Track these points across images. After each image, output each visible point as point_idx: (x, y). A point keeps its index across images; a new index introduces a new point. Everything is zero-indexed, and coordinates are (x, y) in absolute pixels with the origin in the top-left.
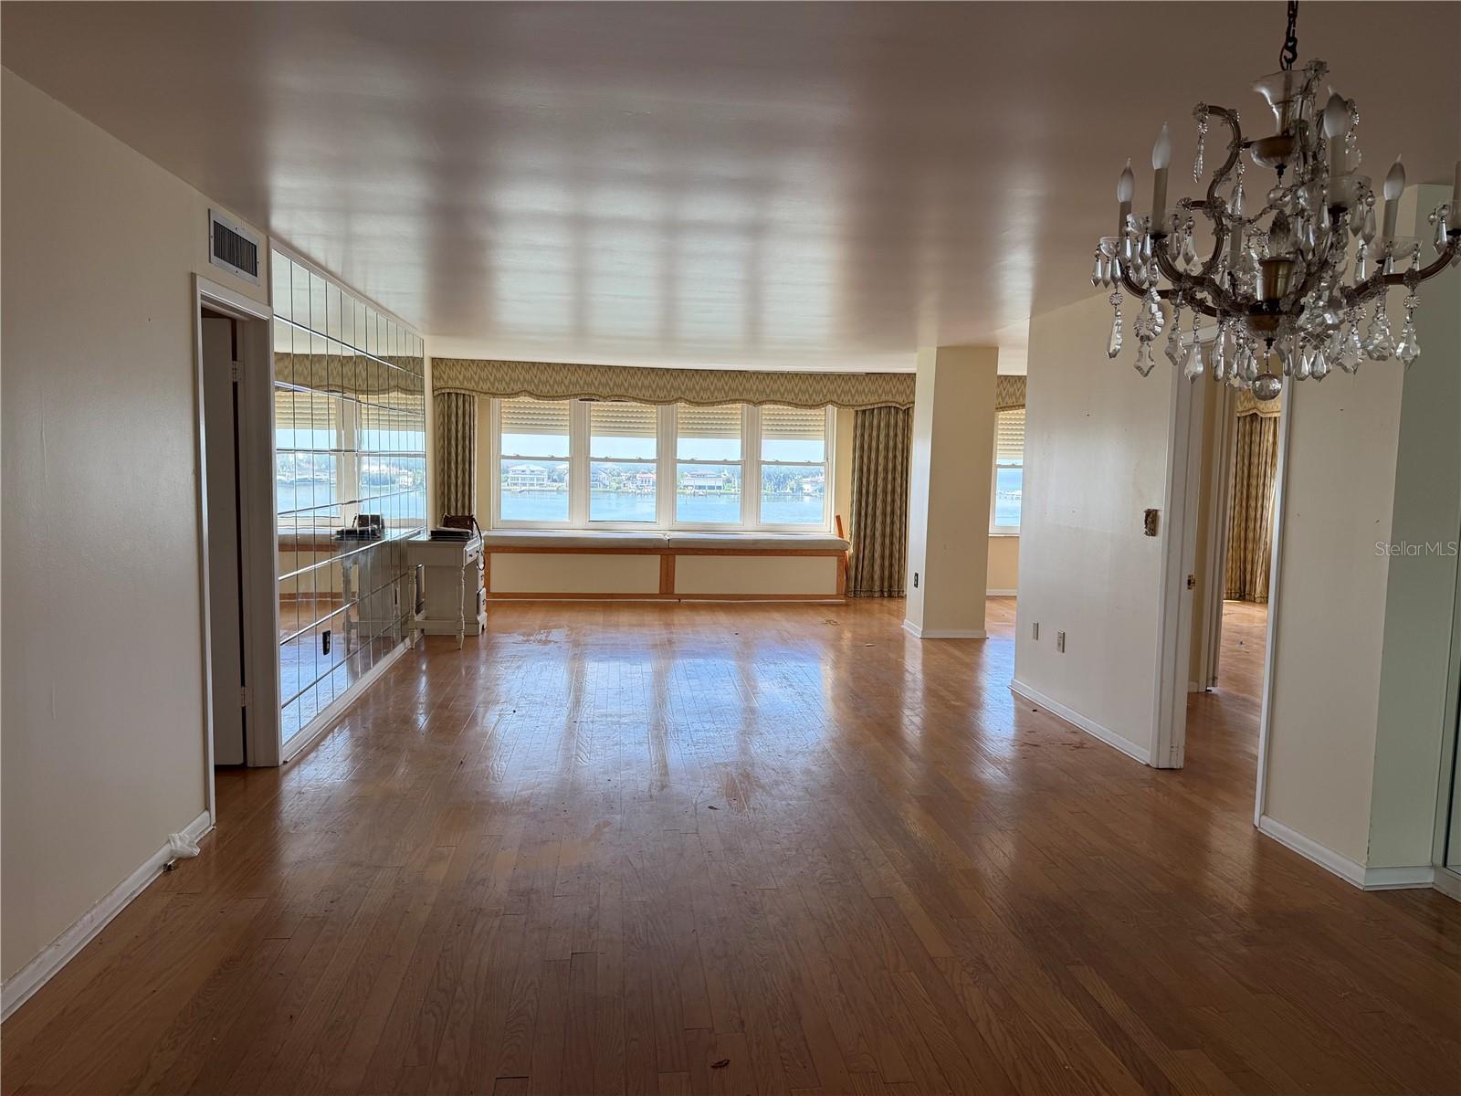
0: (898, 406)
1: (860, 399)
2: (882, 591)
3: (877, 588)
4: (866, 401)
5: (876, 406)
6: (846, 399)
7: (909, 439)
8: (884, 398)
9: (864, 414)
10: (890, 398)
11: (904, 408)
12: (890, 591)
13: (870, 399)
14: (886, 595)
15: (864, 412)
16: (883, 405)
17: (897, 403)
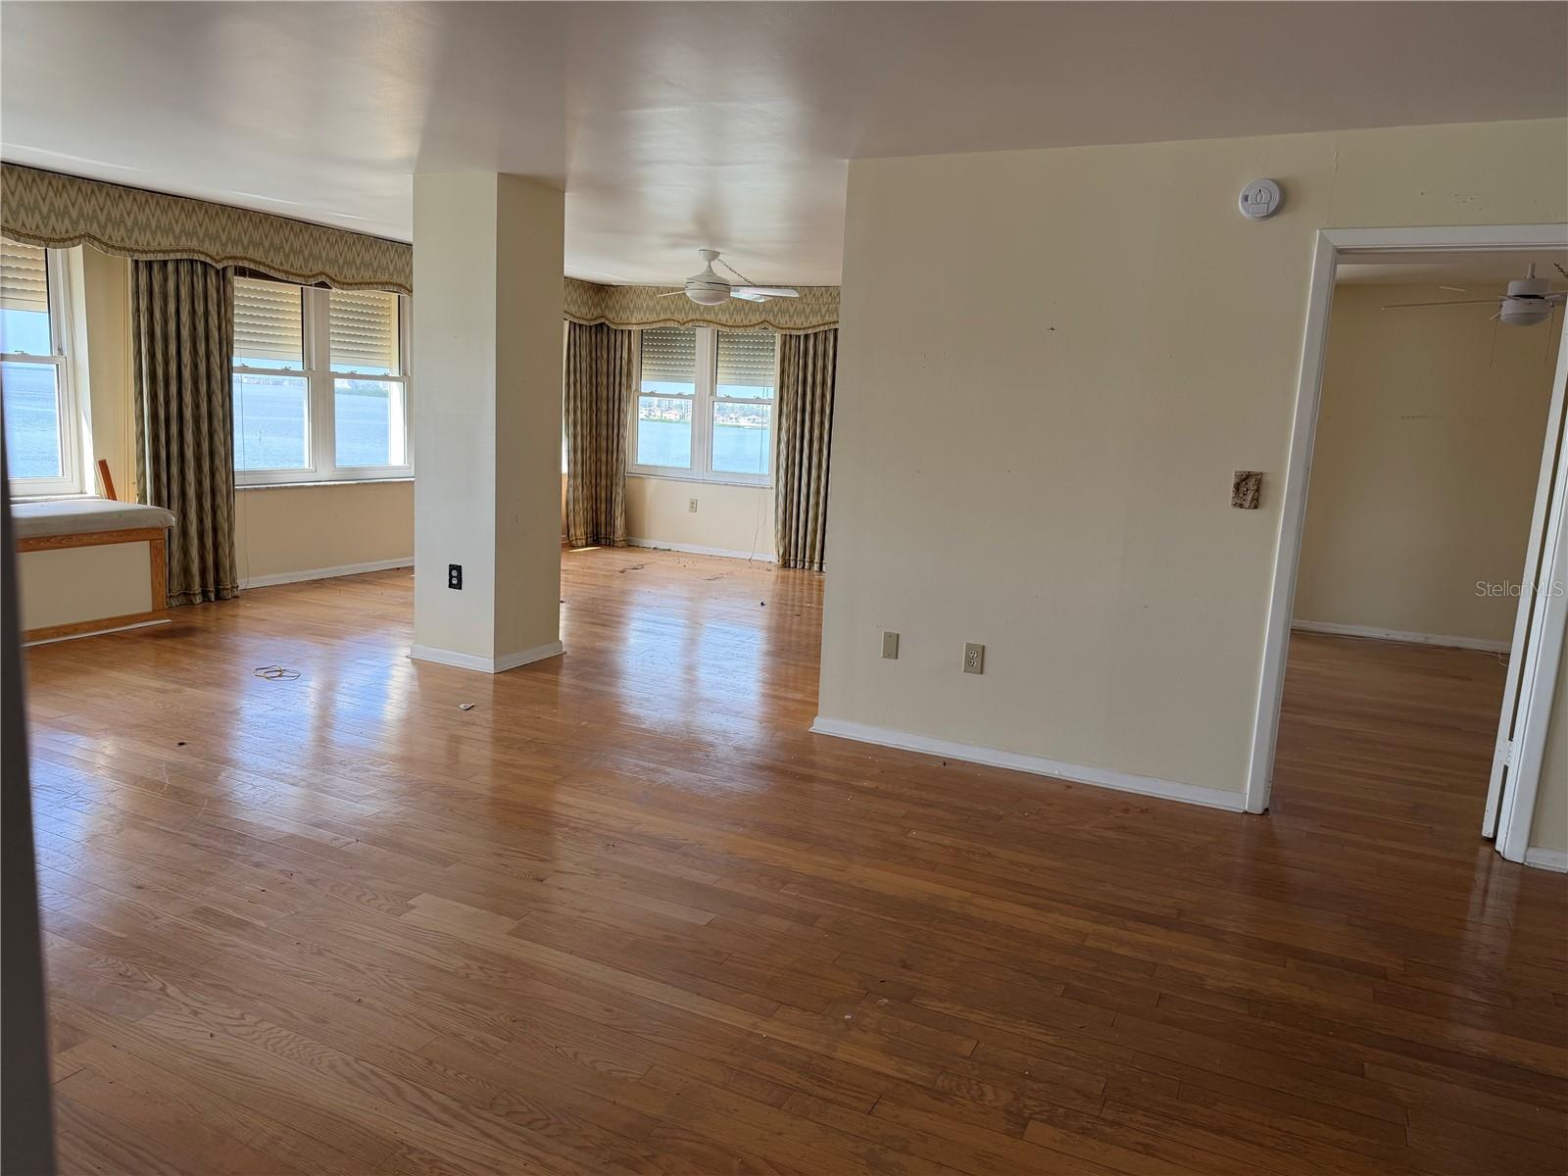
0: (208, 260)
1: (143, 239)
2: (205, 593)
3: (197, 588)
4: (154, 245)
5: (172, 256)
6: (117, 235)
7: (230, 322)
8: (184, 243)
9: (150, 271)
10: (194, 244)
11: (220, 266)
12: (218, 592)
13: (163, 239)
14: (212, 596)
15: (149, 264)
16: (185, 256)
17: (207, 255)
